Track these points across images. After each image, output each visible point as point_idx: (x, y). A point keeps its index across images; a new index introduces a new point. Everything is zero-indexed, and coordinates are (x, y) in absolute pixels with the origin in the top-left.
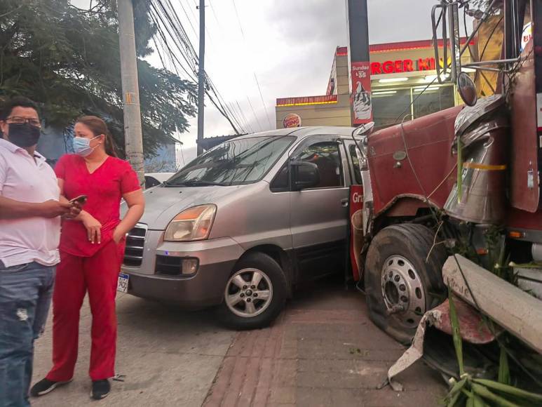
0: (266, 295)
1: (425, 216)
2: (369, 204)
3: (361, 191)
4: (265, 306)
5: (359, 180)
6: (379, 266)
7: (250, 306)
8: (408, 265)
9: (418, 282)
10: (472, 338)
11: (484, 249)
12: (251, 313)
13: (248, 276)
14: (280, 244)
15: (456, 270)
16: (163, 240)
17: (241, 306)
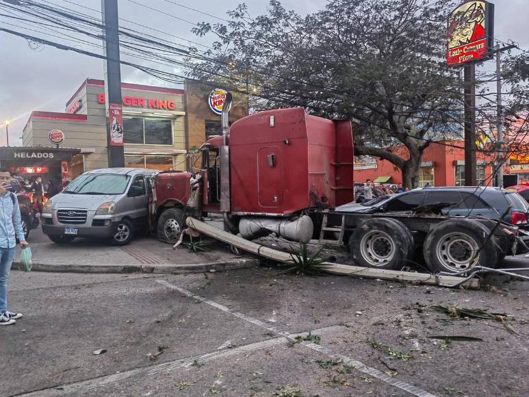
0: (127, 234)
1: (178, 205)
2: (155, 202)
3: (152, 197)
4: (127, 237)
5: (151, 192)
6: (164, 223)
7: (122, 238)
8: (175, 221)
9: (178, 226)
10: (194, 235)
11: (196, 215)
12: (122, 240)
13: (121, 227)
14: (130, 216)
15: (190, 221)
16: (96, 214)
17: (119, 237)
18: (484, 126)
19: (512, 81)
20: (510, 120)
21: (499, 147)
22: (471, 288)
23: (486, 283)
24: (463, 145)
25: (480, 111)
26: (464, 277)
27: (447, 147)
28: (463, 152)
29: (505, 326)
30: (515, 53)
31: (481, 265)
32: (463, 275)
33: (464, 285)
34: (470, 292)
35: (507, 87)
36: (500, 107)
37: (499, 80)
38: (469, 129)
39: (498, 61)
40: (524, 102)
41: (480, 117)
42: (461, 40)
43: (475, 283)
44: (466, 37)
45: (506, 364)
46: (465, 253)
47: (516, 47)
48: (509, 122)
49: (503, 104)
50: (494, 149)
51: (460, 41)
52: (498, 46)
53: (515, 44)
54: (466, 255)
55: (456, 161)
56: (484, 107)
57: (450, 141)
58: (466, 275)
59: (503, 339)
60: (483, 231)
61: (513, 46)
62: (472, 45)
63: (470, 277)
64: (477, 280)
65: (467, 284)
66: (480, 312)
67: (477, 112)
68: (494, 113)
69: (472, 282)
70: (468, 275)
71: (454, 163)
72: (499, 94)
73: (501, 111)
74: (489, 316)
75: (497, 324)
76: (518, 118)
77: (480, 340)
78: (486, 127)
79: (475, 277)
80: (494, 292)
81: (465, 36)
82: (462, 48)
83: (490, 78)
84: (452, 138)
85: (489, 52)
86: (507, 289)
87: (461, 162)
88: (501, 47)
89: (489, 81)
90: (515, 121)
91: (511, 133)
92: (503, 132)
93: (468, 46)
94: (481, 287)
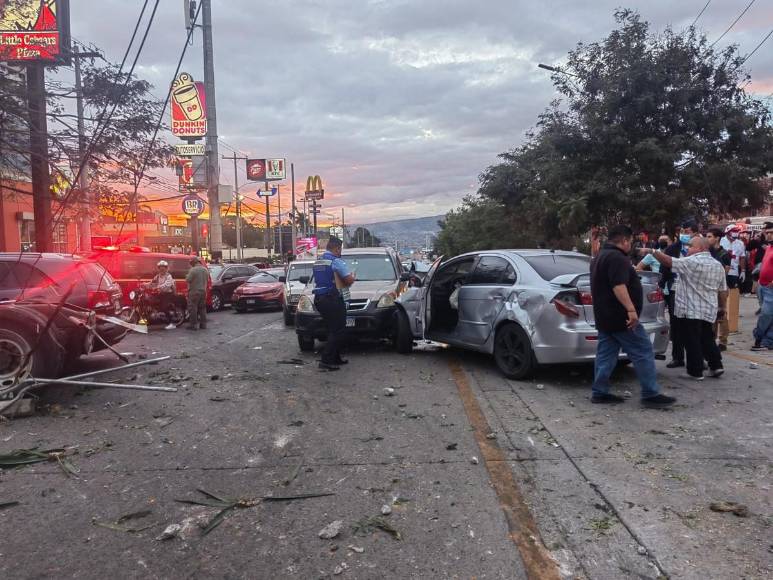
18: (61, 164)
19: (95, 103)
20: (97, 159)
21: (84, 196)
22: (19, 416)
23: (44, 402)
24: (29, 189)
25: (55, 140)
26: (8, 399)
27: (4, 191)
28: (30, 199)
29: (60, 467)
30: (99, 63)
31: (35, 376)
32: (5, 396)
33: (7, 412)
34: (16, 421)
35: (91, 111)
36: (82, 138)
37: (79, 98)
38: (38, 166)
39: (78, 71)
40: (113, 135)
41: (55, 150)
42: (20, 22)
43: (26, 406)
44: (28, 20)
45: (49, 533)
46: (10, 360)
47: (101, 56)
48: (96, 162)
49: (87, 134)
50: (75, 197)
51: (17, 23)
52: (76, 48)
53: (100, 52)
54: (11, 364)
55: (21, 214)
56: (61, 134)
57: (9, 180)
58: (11, 395)
59: (52, 491)
60: (36, 322)
61: (97, 55)
62: (38, 36)
63: (17, 397)
64: (29, 400)
65: (13, 411)
66: (24, 455)
67: (50, 142)
68: (74, 145)
69: (20, 405)
70: (15, 396)
71: (18, 216)
72: (80, 118)
73: (85, 145)
74: (40, 457)
75: (49, 468)
76: (108, 157)
77: (16, 504)
78: (64, 165)
79: (26, 396)
80: (56, 414)
81: (26, 17)
82: (22, 36)
83: (64, 93)
84: (12, 176)
85: (64, 55)
86: (76, 406)
87: (29, 215)
88: (81, 51)
89: (63, 95)
90: (104, 162)
91: (100, 178)
92: (90, 175)
93: (32, 36)
94: (36, 409)
